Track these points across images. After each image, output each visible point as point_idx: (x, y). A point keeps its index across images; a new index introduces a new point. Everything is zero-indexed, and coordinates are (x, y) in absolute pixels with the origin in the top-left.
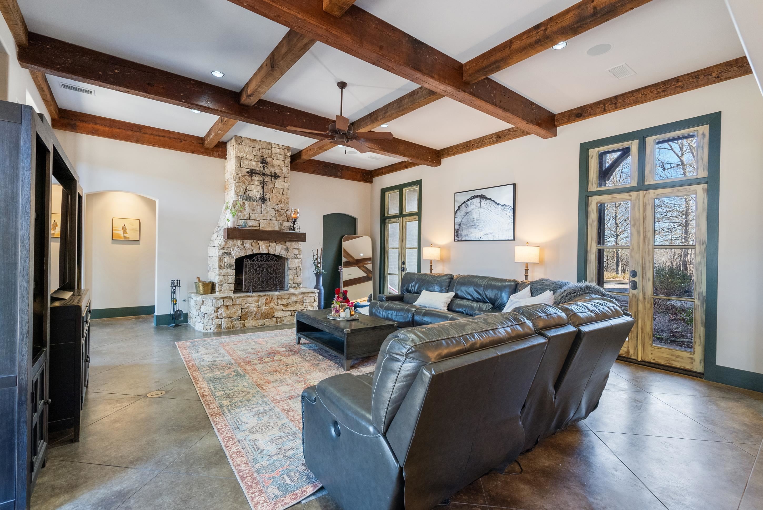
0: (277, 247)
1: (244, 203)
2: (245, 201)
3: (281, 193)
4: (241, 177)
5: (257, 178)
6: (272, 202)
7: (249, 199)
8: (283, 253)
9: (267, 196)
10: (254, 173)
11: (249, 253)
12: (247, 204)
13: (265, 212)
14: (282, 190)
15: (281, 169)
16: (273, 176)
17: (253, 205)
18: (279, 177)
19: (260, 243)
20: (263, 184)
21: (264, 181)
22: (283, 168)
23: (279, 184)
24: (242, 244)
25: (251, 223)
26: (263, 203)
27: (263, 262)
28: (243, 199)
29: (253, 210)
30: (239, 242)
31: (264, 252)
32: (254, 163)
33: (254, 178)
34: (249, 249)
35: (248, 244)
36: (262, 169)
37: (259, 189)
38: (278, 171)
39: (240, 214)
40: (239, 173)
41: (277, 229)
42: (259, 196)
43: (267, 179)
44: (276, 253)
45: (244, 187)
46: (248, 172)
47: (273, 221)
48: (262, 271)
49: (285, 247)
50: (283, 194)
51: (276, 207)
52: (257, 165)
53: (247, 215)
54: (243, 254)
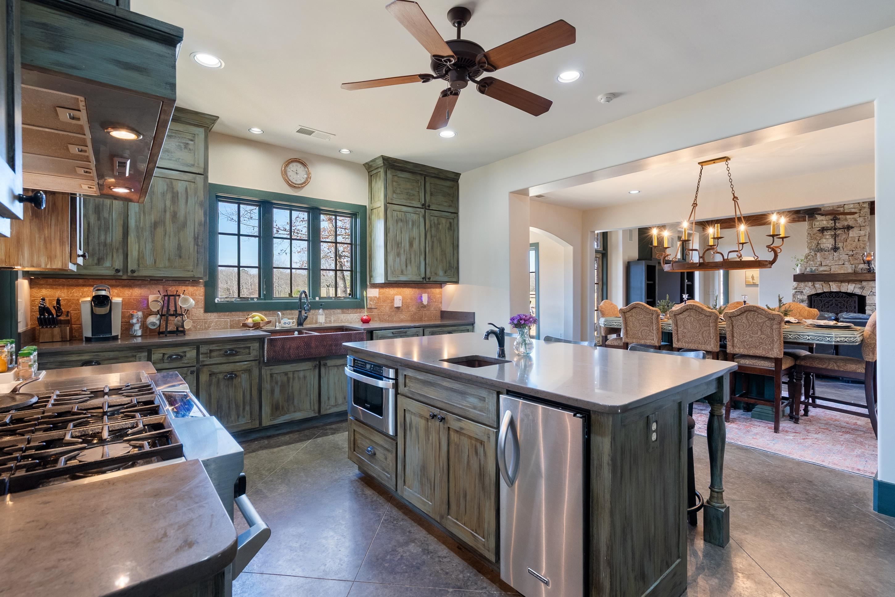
0: (849, 286)
1: (816, 254)
2: (816, 253)
3: (856, 240)
4: (812, 235)
5: (828, 234)
6: (845, 249)
7: (821, 250)
8: (858, 291)
9: (840, 245)
10: (825, 230)
11: (820, 291)
12: (818, 254)
13: (837, 259)
14: (857, 238)
15: (856, 220)
16: (845, 228)
17: (825, 254)
18: (852, 227)
19: (831, 283)
20: (835, 237)
21: (835, 234)
22: (858, 219)
23: (852, 233)
24: (813, 285)
25: (822, 269)
26: (835, 251)
27: (831, 299)
28: (815, 251)
29: (825, 258)
30: (810, 284)
31: (835, 290)
32: (825, 222)
33: (825, 233)
34: (820, 288)
35: (818, 285)
36: (833, 224)
37: (832, 241)
38: (851, 223)
39: (812, 262)
40: (810, 233)
41: (850, 271)
42: (831, 247)
43: (839, 232)
44: (849, 291)
45: (816, 242)
46: (819, 230)
47: (845, 265)
48: (831, 305)
49: (860, 286)
50: (859, 240)
51: (851, 253)
52: (828, 223)
53: (818, 263)
54: (813, 292)
